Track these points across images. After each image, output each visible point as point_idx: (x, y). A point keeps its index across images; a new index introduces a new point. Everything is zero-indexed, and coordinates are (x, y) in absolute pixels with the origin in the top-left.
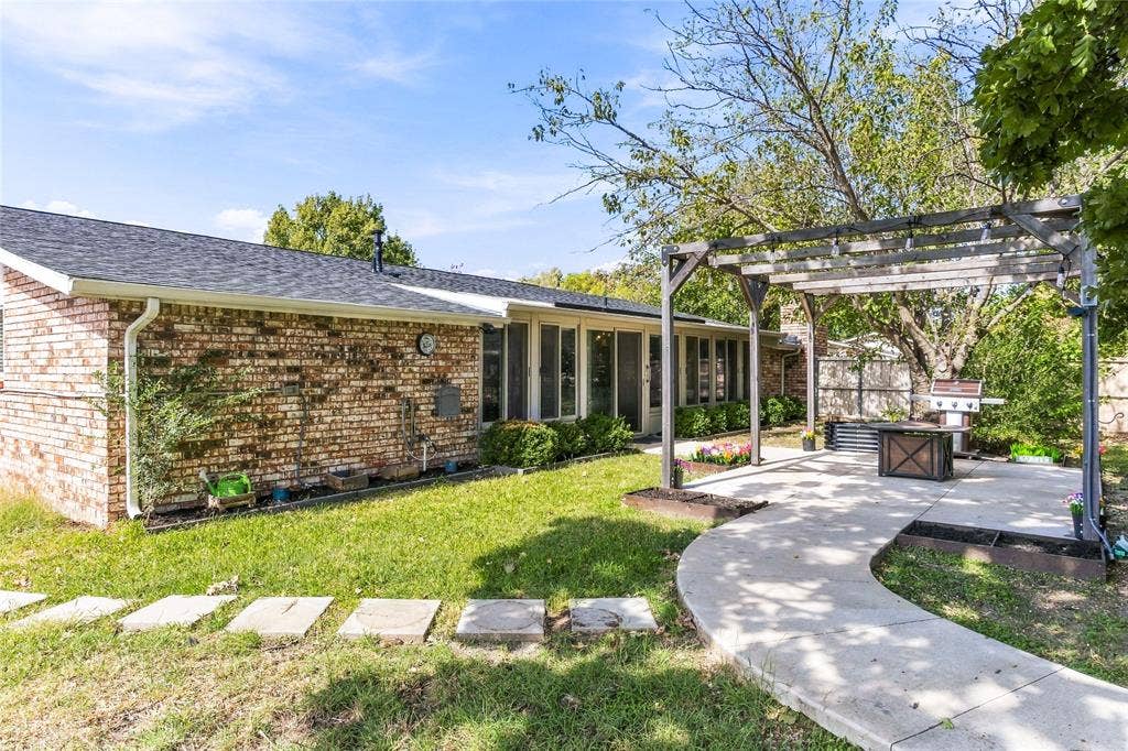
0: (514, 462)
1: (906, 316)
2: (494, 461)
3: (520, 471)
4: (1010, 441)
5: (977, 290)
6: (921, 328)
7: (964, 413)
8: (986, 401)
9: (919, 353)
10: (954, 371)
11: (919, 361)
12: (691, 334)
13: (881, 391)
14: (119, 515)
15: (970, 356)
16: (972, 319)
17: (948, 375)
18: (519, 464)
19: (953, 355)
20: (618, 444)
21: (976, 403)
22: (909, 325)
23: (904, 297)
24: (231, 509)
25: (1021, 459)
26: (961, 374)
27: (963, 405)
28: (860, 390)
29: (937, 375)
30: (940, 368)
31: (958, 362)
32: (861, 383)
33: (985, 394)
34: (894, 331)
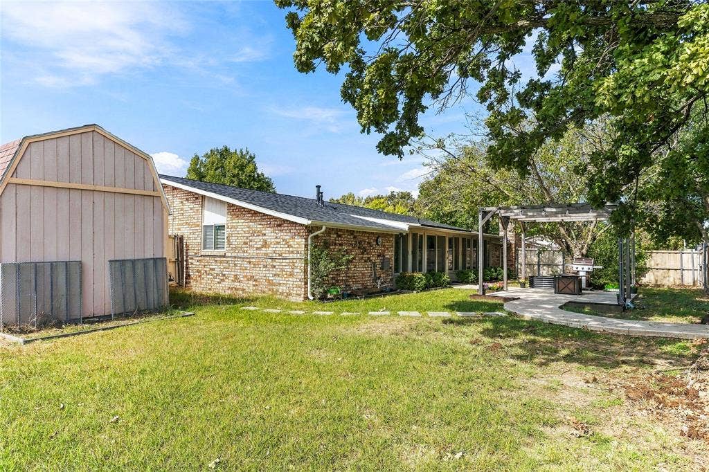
0: (411, 288)
1: (562, 231)
2: (403, 288)
3: (415, 292)
4: (605, 284)
5: (592, 222)
6: (569, 236)
7: (587, 272)
8: (595, 267)
9: (568, 247)
10: (582, 255)
11: (567, 251)
12: (463, 237)
13: (549, 265)
14: (307, 298)
15: (589, 248)
16: (590, 234)
17: (580, 257)
18: (414, 289)
19: (582, 248)
20: (445, 284)
21: (591, 267)
22: (563, 235)
23: (561, 224)
24: (337, 298)
25: (609, 290)
26: (586, 256)
27: (586, 268)
28: (539, 265)
29: (576, 256)
30: (577, 254)
31: (584, 251)
32: (539, 261)
33: (595, 263)
34: (556, 238)
